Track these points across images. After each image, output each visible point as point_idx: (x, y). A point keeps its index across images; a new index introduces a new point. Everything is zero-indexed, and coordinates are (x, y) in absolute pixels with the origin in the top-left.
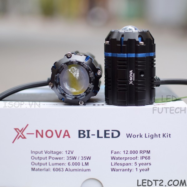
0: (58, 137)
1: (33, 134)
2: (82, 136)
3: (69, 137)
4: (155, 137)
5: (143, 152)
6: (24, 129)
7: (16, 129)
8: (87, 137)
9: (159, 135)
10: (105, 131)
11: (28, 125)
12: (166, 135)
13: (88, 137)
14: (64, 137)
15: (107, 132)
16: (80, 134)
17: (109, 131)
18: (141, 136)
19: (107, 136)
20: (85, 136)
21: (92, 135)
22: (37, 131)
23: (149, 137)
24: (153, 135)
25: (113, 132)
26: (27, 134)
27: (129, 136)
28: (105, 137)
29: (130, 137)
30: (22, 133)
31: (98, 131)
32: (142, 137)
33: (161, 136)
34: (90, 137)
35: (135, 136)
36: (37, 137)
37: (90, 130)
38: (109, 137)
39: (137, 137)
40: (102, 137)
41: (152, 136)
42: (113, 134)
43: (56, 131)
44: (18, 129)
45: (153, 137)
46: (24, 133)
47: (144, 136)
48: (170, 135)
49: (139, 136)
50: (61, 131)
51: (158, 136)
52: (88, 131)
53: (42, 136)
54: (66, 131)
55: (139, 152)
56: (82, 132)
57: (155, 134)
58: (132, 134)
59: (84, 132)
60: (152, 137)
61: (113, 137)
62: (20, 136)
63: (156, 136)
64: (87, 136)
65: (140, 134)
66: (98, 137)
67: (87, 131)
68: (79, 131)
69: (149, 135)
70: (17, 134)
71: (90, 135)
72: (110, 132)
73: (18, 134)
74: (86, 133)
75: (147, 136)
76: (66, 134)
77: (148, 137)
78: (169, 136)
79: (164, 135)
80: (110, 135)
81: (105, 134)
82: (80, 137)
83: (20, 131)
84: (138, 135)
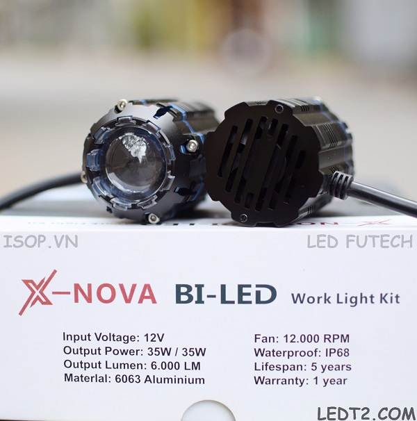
0: (128, 300)
1: (69, 293)
2: (184, 298)
3: (154, 302)
4: (361, 302)
5: (331, 339)
6: (45, 281)
7: (26, 282)
8: (196, 302)
9: (372, 297)
10: (240, 287)
11: (55, 272)
12: (388, 298)
13: (200, 301)
14: (141, 301)
15: (245, 290)
16: (179, 294)
17: (249, 286)
18: (327, 300)
19: (245, 298)
20: (191, 299)
21: (209, 296)
22: (77, 287)
23: (346, 302)
24: (356, 298)
25: (258, 289)
26: (54, 293)
27: (297, 299)
28: (241, 301)
29: (302, 302)
30: (41, 292)
31: (223, 287)
32: (329, 303)
33: (377, 299)
34: (203, 302)
35: (311, 300)
36: (76, 300)
37: (203, 286)
38: (250, 302)
39: (318, 302)
40: (233, 302)
41: (354, 300)
42: (258, 293)
43: (122, 287)
44: (32, 282)
45: (356, 302)
46: (47, 292)
47: (333, 300)
48: (397, 297)
49: (322, 300)
50: (134, 286)
51: (369, 299)
52: (200, 287)
53: (89, 300)
54: (147, 287)
55: (322, 338)
56: (184, 290)
57: (361, 294)
58: (304, 295)
59: (189, 288)
60: (354, 302)
61: (258, 301)
62: (38, 298)
63: (364, 299)
64: (195, 298)
65: (325, 294)
66: (224, 301)
67: (196, 286)
68: (178, 287)
69: (346, 298)
70: (31, 292)
71: (204, 298)
72: (253, 290)
73: (33, 292)
74: (194, 293)
75: (342, 299)
76: (147, 294)
77: (344, 301)
78: (394, 299)
79: (382, 298)
80: (253, 298)
81: (241, 294)
82: (179, 301)
83: (37, 288)
84: (319, 298)
